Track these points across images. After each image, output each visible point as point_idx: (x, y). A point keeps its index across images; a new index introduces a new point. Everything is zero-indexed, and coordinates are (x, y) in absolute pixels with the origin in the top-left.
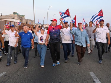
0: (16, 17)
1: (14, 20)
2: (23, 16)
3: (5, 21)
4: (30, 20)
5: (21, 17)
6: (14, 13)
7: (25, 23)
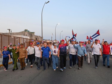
0: (26, 33)
1: (25, 37)
2: (33, 33)
3: (15, 37)
4: (40, 36)
5: (31, 34)
6: (25, 30)
7: (35, 39)
